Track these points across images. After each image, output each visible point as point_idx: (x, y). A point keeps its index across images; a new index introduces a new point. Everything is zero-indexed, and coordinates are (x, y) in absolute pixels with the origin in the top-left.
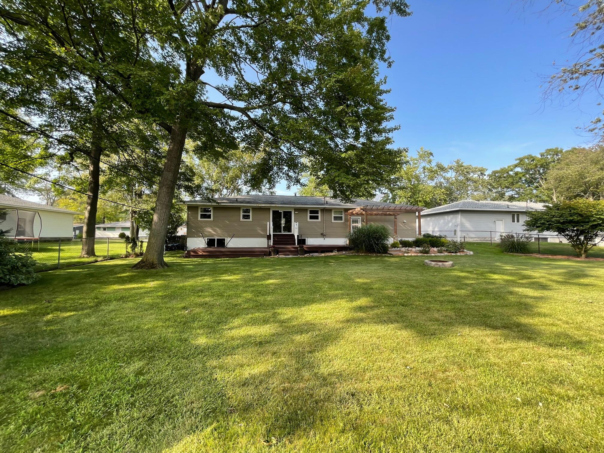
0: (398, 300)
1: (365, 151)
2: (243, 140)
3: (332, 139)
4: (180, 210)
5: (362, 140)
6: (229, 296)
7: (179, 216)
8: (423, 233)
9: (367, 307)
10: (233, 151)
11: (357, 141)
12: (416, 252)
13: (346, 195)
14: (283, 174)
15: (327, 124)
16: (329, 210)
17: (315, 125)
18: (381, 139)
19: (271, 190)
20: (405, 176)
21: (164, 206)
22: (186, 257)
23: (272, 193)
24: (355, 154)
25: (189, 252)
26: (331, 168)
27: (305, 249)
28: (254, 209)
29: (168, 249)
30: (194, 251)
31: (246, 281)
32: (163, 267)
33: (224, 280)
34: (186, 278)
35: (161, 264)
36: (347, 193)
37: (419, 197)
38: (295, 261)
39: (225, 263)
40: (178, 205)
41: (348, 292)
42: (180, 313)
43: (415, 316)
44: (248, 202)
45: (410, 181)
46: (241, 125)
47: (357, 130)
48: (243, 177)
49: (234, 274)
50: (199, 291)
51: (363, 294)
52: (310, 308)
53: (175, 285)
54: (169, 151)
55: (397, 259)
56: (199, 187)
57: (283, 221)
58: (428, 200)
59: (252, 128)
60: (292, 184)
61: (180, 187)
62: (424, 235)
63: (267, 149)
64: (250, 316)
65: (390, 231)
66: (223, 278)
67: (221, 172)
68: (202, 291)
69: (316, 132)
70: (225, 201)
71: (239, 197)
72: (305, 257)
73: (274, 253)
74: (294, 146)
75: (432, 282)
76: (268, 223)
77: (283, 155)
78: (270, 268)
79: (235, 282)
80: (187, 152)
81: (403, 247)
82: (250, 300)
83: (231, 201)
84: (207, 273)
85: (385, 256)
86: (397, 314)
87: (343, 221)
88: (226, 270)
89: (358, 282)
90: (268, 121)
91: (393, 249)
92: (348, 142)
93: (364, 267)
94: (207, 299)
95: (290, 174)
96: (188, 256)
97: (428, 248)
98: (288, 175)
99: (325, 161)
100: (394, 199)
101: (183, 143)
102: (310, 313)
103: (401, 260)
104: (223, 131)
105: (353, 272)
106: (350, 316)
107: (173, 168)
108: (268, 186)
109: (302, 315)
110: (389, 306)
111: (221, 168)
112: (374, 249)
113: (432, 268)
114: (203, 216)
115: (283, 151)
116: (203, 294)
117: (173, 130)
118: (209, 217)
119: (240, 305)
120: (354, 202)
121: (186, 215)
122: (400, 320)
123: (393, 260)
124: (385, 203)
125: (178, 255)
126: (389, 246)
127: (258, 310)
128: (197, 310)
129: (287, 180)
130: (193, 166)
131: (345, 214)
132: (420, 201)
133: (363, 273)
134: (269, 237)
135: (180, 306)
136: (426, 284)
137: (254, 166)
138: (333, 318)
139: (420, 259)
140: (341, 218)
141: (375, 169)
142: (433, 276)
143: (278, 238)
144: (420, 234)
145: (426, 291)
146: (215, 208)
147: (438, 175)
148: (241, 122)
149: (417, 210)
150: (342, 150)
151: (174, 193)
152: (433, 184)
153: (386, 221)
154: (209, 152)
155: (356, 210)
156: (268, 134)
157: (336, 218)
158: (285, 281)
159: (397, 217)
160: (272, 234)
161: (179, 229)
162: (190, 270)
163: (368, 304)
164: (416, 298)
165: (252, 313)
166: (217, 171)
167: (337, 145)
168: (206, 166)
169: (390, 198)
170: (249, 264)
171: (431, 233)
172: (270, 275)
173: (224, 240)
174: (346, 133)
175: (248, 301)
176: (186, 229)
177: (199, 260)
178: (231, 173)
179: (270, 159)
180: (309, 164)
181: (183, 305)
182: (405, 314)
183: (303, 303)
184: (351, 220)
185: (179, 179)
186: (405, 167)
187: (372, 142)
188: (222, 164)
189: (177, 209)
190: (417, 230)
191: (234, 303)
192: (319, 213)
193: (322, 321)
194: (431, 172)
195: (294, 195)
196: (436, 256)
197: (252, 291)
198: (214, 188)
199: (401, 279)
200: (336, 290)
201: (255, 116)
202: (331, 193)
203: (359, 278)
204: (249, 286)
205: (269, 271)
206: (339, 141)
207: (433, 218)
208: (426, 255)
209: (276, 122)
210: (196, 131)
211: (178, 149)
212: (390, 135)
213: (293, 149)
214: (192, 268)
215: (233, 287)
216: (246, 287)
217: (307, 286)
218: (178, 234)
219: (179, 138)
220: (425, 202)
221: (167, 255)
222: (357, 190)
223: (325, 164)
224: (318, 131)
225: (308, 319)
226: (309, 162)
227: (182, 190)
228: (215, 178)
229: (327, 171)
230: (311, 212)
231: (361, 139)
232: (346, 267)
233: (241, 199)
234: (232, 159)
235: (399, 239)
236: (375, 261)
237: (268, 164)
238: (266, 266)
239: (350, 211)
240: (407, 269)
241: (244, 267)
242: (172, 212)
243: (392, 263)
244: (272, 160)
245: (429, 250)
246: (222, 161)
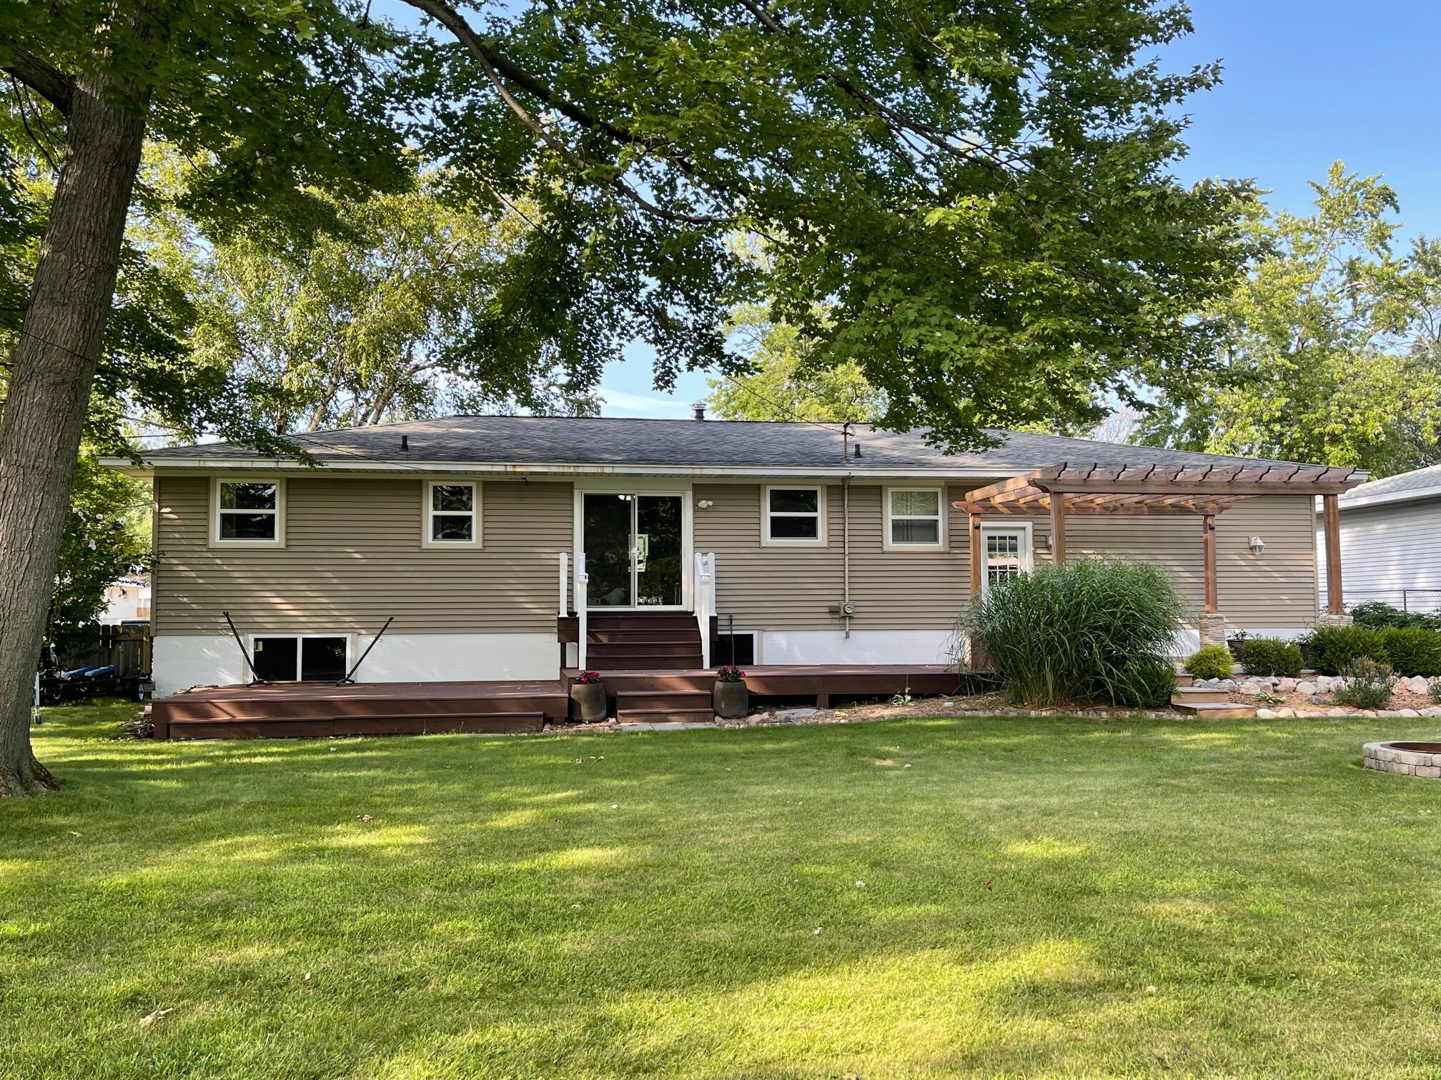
0: (1230, 954)
1: (1042, 192)
2: (434, 148)
3: (882, 137)
4: (122, 494)
5: (1032, 137)
6: (365, 934)
7: (116, 526)
8: (1351, 602)
9: (1067, 988)
10: (386, 200)
11: (1005, 142)
12: (1316, 700)
13: (955, 414)
14: (639, 311)
15: (853, 59)
16: (872, 491)
17: (794, 65)
18: (1123, 131)
19: (580, 395)
20: (1252, 312)
21: (36, 480)
22: (150, 735)
23: (580, 405)
24: (995, 215)
25: (161, 706)
26: (880, 280)
27: (752, 686)
28: (493, 486)
29: (55, 694)
30: (189, 703)
31: (450, 856)
32: (27, 788)
33: (342, 854)
34: (146, 844)
35: (19, 773)
36: (963, 403)
37: (1327, 418)
38: (699, 747)
39: (346, 764)
40: (107, 470)
41: (969, 910)
42: (111, 1026)
43: (1320, 1037)
44: (463, 455)
45: (1281, 334)
46: (420, 71)
47: (1003, 87)
48: (435, 327)
49: (393, 820)
50: (212, 908)
51: (1048, 917)
52: (778, 993)
53: (88, 880)
54: (60, 199)
55: (1221, 738)
56: (213, 379)
57: (639, 547)
58: (1374, 429)
59: (482, 86)
60: (683, 361)
61: (113, 380)
62: (1358, 614)
63: (555, 185)
64: (471, 1037)
65: (1180, 595)
66: (335, 842)
67: (323, 305)
68: (226, 910)
69: (800, 103)
70: (343, 450)
71: (414, 427)
72: (749, 730)
73: (594, 708)
74: (688, 170)
75: (1405, 859)
76: (564, 558)
77: (637, 214)
78: (573, 786)
79: (398, 859)
80: (153, 203)
81: (1249, 673)
82: (470, 952)
83: (373, 446)
84: (255, 818)
85: (1159, 723)
86: (1225, 1024)
87: (941, 545)
88: (352, 802)
89: (1019, 858)
90: (556, 50)
91: (1201, 685)
92: (962, 146)
93: (1050, 781)
94: (253, 953)
95: (671, 311)
96: (159, 728)
97: (1384, 677)
98: (660, 314)
99: (847, 247)
100: (1199, 430)
101: (128, 160)
102: (778, 1021)
103: (1239, 742)
104: (333, 98)
105: (995, 803)
106: (983, 1032)
107: (79, 286)
108: (560, 373)
109: (736, 1029)
110: (1179, 981)
111: (324, 282)
112: (1099, 685)
113: (1404, 781)
114: (234, 527)
115: (635, 197)
116: (231, 924)
117: (81, 95)
118: (265, 528)
119: (422, 979)
120: (995, 444)
121: (149, 520)
122: (1240, 1056)
123: (1201, 738)
124: (1154, 452)
125: (108, 725)
126: (1179, 668)
127: (511, 1005)
128: (203, 1011)
129: (657, 340)
130: (185, 274)
131: (951, 512)
132: (1335, 439)
133: (1047, 813)
134: (567, 629)
135: (112, 989)
136: (1374, 869)
137: (488, 275)
138: (894, 1044)
139: (1343, 738)
140: (928, 531)
141: (1092, 286)
142: (1409, 824)
143: (612, 635)
144: (1336, 604)
145: (1374, 906)
146: (295, 485)
147: (1425, 303)
148: (424, 55)
149: (1318, 486)
150: (933, 188)
151: (84, 413)
152: (1400, 347)
153: (1157, 541)
154: (265, 207)
155: (1010, 485)
156: (555, 114)
157: (903, 530)
158: (647, 851)
159: (1216, 521)
160: (582, 610)
161: (110, 594)
162: (170, 804)
163: (1072, 973)
164: (1323, 944)
165: (483, 1025)
166: (303, 298)
167: (904, 165)
168: (249, 274)
169: (1179, 422)
170: (465, 768)
171: (1393, 601)
172: (573, 822)
173: (341, 643)
174: (947, 101)
175: (461, 957)
176: (146, 593)
177: (214, 747)
178: (375, 308)
179: (569, 237)
180: (765, 264)
181: (127, 984)
182: (1264, 1028)
183: (741, 970)
184: (984, 535)
185: (114, 339)
186: (1253, 271)
187: (1081, 145)
188: (332, 261)
189: (102, 489)
190: (1322, 584)
191: (392, 973)
192: (821, 503)
193: (839, 1063)
194: (1390, 288)
195: (691, 415)
196: (1422, 721)
197: (484, 909)
198: (290, 382)
199: (1243, 842)
200: (910, 901)
201: (495, 22)
202: (879, 403)
203: (1028, 836)
204: (469, 884)
205: (577, 800)
206: (915, 144)
207: (1405, 526)
208: (1369, 714)
209: (598, 52)
210: (196, 96)
211: (104, 194)
212: (1171, 112)
213: (685, 189)
214: (177, 793)
215: (385, 889)
216: (453, 887)
217: (761, 880)
218: (105, 619)
219: (111, 136)
220: (1362, 443)
221: (47, 726)
222: (1009, 387)
223: (848, 260)
224: (808, 94)
225: (764, 1053)
226: (767, 251)
227: (129, 394)
228: (293, 334)
229: (856, 299)
230: (780, 499)
231: (1025, 131)
232: (958, 779)
233: (424, 437)
234: (381, 239)
235: (1231, 633)
236: (1110, 745)
237: (563, 264)
238: (549, 778)
239: (978, 494)
240: (1274, 790)
241: (443, 780)
242: (78, 505)
243: (1193, 757)
244: (580, 243)
245: (1388, 691)
246: (330, 250)
